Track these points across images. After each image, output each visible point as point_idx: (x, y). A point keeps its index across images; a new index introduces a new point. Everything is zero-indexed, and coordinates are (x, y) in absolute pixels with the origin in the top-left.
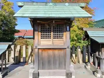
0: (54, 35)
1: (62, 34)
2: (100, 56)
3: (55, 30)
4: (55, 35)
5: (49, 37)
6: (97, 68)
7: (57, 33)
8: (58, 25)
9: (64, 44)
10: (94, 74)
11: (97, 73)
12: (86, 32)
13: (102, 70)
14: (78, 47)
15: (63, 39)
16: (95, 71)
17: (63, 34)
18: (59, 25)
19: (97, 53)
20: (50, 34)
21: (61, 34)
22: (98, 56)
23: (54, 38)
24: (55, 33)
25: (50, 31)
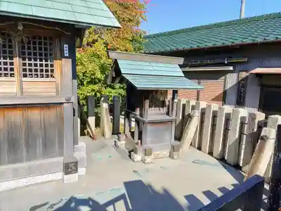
0: (24, 65)
1: (49, 63)
2: (142, 117)
3: (26, 51)
4: (28, 68)
5: (9, 72)
6: (137, 144)
7: (33, 62)
8: (34, 38)
9: (57, 92)
10: (130, 156)
11: (136, 153)
12: (116, 62)
13: (144, 146)
14: (102, 99)
15: (53, 80)
16: (132, 151)
17: (52, 66)
18: (40, 38)
19: (138, 112)
20: (12, 64)
21: (47, 65)
22: (139, 117)
23: (25, 76)
24: (27, 62)
25: (11, 52)
